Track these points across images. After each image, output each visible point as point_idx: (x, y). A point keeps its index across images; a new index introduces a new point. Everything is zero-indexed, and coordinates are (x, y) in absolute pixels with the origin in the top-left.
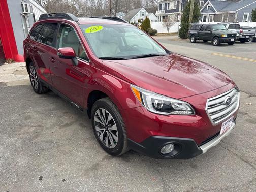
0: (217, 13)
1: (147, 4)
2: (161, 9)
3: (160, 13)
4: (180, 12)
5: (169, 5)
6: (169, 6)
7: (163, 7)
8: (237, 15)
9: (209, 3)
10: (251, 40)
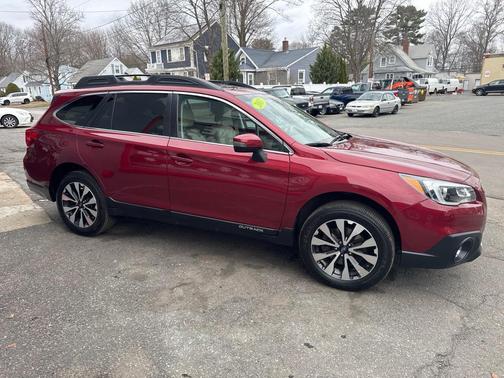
0: (258, 69)
1: (118, 50)
2: (154, 61)
3: (155, 67)
4: (192, 66)
5: (170, 54)
6: (170, 57)
7: (159, 57)
8: (289, 72)
9: (242, 52)
10: (324, 111)
